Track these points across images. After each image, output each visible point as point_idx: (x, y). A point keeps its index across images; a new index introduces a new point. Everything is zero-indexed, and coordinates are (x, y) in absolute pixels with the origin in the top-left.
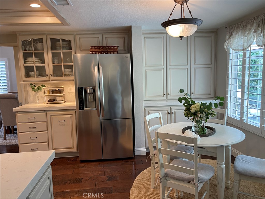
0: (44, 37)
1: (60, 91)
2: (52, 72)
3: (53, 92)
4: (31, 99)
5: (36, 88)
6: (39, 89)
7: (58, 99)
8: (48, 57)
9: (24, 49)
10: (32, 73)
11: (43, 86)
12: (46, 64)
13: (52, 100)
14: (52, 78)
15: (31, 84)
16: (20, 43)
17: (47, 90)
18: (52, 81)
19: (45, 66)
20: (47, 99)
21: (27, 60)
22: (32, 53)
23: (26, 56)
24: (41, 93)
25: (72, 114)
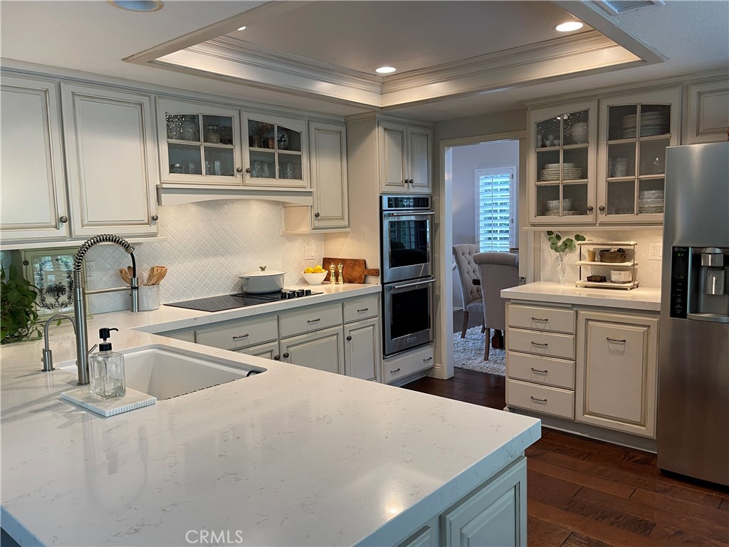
0: (591, 106)
1: (623, 255)
2: (603, 201)
3: (604, 255)
4: (546, 272)
5: (560, 243)
6: (568, 245)
7: (615, 276)
8: (598, 160)
9: (540, 144)
10: (553, 204)
11: (578, 238)
12: (590, 180)
13: (599, 279)
14: (603, 218)
15: (550, 233)
16: (532, 129)
17: (589, 251)
18: (602, 224)
19: (586, 186)
20: (587, 273)
21: (545, 172)
22: (558, 152)
23: (545, 160)
24: (571, 258)
25: (649, 326)
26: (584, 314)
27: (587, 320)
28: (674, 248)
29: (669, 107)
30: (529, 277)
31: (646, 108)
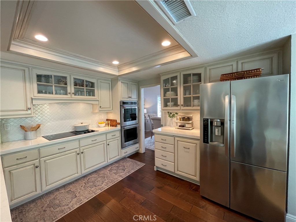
0: (178, 74)
1: (189, 119)
2: (182, 103)
3: (184, 119)
4: (168, 124)
5: (171, 115)
6: (173, 116)
7: (187, 125)
8: (181, 91)
9: (164, 86)
10: (168, 104)
11: (176, 114)
12: (179, 97)
13: (182, 126)
14: (182, 108)
15: (168, 112)
16: (162, 82)
17: (179, 118)
18: (183, 110)
19: (177, 98)
20: (179, 124)
21: (166, 94)
22: (169, 88)
23: (166, 91)
24: (175, 119)
25: (197, 144)
26: (176, 138)
27: (178, 141)
28: (203, 119)
29: (200, 74)
30: (164, 125)
31: (194, 75)
